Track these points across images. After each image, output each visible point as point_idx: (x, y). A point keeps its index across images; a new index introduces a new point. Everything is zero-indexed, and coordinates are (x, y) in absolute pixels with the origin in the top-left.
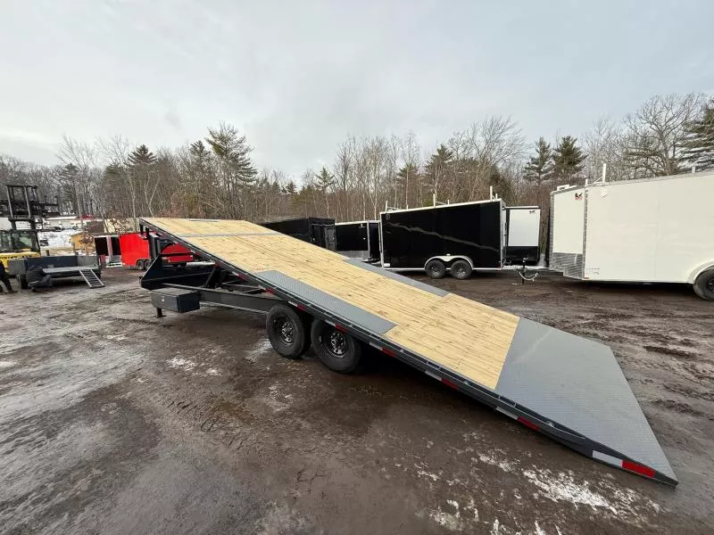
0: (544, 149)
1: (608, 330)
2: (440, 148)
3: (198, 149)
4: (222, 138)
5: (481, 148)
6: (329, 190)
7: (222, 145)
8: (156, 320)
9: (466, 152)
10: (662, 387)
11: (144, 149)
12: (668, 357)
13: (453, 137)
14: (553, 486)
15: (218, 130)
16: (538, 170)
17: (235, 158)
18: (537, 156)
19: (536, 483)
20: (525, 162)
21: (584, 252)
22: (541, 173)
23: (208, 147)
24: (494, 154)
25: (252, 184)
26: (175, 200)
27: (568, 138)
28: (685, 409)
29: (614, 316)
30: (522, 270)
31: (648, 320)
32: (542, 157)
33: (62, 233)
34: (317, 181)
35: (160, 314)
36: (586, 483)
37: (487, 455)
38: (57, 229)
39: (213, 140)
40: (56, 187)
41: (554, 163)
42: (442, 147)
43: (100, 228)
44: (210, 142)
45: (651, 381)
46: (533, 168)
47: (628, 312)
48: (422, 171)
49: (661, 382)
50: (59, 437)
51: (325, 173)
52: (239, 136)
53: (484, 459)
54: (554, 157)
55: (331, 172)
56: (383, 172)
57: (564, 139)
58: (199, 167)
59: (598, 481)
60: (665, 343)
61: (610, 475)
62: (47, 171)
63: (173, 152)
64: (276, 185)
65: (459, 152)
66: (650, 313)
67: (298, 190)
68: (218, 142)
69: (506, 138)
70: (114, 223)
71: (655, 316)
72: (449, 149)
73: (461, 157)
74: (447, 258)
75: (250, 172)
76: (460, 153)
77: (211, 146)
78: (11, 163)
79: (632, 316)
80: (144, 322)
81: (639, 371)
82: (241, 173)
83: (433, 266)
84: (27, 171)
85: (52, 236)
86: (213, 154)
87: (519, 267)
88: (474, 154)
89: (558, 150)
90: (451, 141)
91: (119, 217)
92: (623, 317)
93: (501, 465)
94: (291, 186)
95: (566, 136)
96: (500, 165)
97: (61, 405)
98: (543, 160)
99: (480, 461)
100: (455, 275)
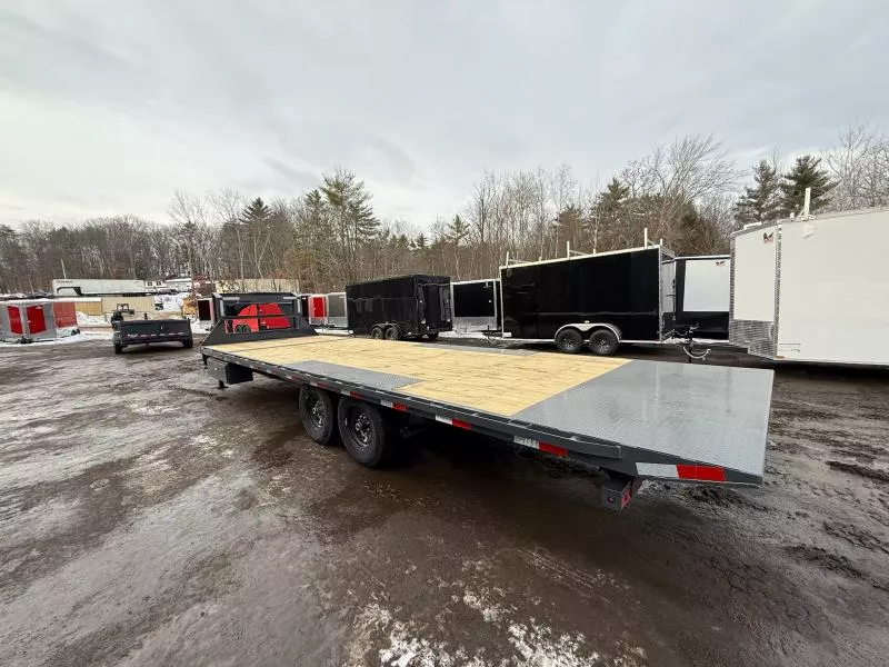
0: (766, 175)
1: (782, 433)
2: (612, 183)
3: (314, 199)
4: (338, 186)
5: (667, 181)
6: (461, 242)
7: (338, 193)
8: (216, 391)
9: (647, 187)
10: (820, 526)
11: (259, 203)
12: (861, 481)
13: (627, 167)
14: (540, 652)
15: (332, 176)
16: (758, 206)
17: (355, 208)
18: (755, 186)
19: (518, 645)
20: (736, 197)
21: (777, 319)
22: (761, 210)
23: (324, 197)
24: (687, 187)
25: (372, 237)
26: (289, 258)
27: (807, 159)
28: (836, 564)
29: (805, 414)
30: (687, 345)
31: (862, 422)
32: (764, 187)
33: (177, 296)
34: (448, 231)
35: (222, 386)
36: (595, 656)
37: (477, 593)
38: (173, 292)
39: (328, 188)
40: (174, 246)
41: (782, 194)
42: (615, 181)
43: (209, 290)
44: (324, 190)
45: (805, 516)
46: (750, 204)
47: (833, 410)
48: (587, 214)
49: (824, 518)
50: (31, 511)
51: (458, 222)
52: (356, 181)
53: (468, 599)
54: (783, 187)
55: (466, 220)
56: (531, 218)
57: (800, 161)
58: (316, 220)
59: (616, 656)
60: (870, 459)
61: (640, 651)
62: (166, 231)
63: (288, 205)
64: (403, 239)
65: (636, 187)
66: (871, 412)
67: (429, 243)
68: (333, 190)
69: (705, 164)
70: (222, 285)
71: (877, 417)
72: (624, 185)
73: (640, 193)
74: (585, 326)
75: (372, 223)
76: (638, 190)
77: (326, 195)
78: (135, 224)
79: (836, 416)
80: (202, 393)
81: (795, 499)
82: (362, 225)
83: (566, 337)
84: (149, 231)
85: (168, 300)
86: (328, 205)
87: (683, 340)
88: (658, 188)
89: (790, 177)
90: (625, 174)
91: (227, 278)
92: (820, 415)
93: (486, 612)
94: (421, 240)
95: (802, 156)
96: (698, 202)
97: (59, 477)
98: (765, 191)
99: (461, 601)
100: (595, 350)
